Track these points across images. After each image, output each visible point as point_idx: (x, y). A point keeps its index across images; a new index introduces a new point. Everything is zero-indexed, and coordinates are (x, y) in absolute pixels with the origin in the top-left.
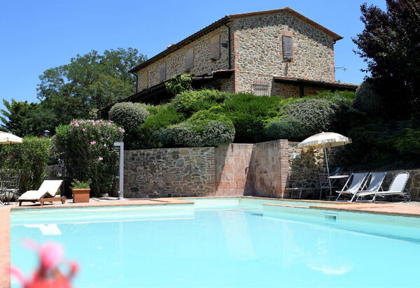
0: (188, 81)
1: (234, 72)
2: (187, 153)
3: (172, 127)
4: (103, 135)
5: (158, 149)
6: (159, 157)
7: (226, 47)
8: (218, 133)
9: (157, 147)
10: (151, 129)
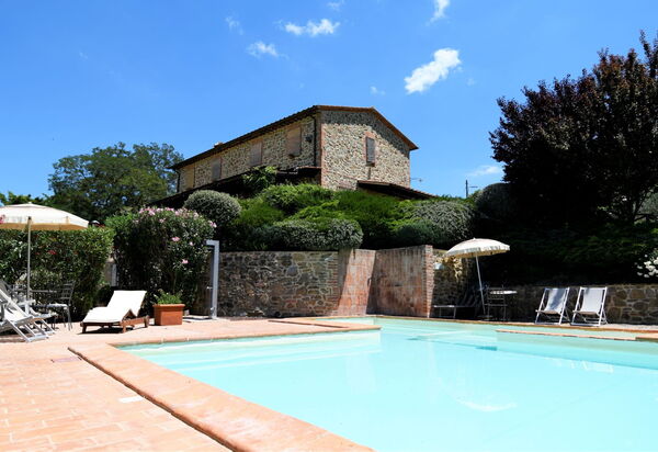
0: (273, 174)
1: (320, 170)
2: (302, 258)
3: (280, 224)
4: (188, 230)
5: (262, 253)
6: (263, 263)
7: (310, 141)
8: (347, 233)
9: (261, 250)
10: (250, 226)
